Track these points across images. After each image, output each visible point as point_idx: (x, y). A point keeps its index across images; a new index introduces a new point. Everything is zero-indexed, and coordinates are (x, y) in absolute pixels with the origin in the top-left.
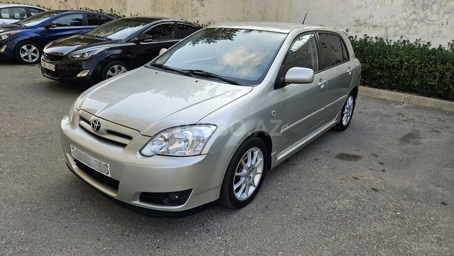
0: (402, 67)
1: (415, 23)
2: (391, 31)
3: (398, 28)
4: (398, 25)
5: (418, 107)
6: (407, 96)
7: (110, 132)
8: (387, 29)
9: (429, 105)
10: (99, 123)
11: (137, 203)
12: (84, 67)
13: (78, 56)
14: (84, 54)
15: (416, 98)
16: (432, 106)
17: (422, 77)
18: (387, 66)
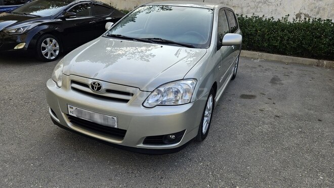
0: (257, 34)
1: (260, 4)
2: (245, 10)
3: (249, 8)
4: (249, 6)
5: (267, 61)
6: (260, 54)
7: (108, 91)
8: (242, 8)
9: (274, 59)
10: (99, 84)
11: (141, 145)
12: (19, 40)
13: (14, 31)
14: (19, 29)
15: (265, 55)
16: (277, 60)
17: (269, 40)
18: (247, 34)
